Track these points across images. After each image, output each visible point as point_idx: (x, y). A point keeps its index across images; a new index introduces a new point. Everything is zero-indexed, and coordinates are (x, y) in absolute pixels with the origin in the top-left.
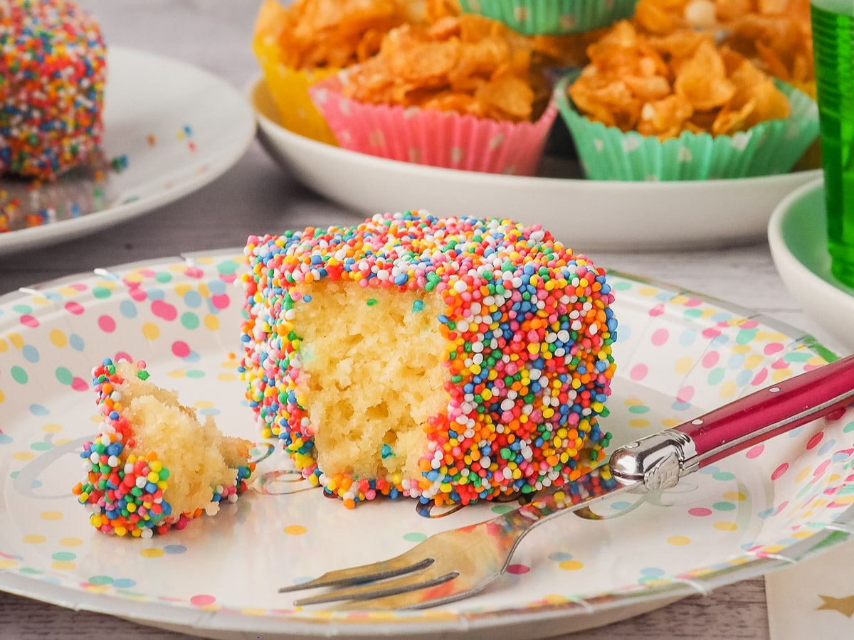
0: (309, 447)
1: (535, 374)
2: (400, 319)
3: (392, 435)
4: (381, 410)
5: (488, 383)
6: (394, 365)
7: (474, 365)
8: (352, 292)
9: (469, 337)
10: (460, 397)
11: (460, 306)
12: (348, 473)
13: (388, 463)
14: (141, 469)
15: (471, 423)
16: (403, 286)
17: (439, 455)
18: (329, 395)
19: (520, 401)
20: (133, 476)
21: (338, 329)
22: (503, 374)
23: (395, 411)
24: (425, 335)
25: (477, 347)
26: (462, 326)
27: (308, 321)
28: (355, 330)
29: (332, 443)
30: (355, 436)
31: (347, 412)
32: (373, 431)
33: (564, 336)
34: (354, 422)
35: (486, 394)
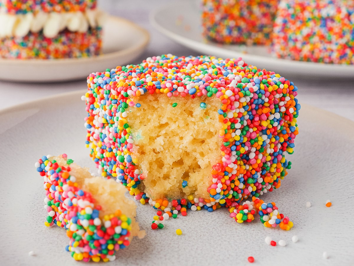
0: (139, 184)
1: (265, 137)
2: (191, 113)
3: (186, 175)
4: (180, 163)
5: (243, 144)
6: (188, 138)
7: (237, 135)
8: (162, 99)
9: (233, 121)
10: (230, 154)
11: (229, 104)
12: (165, 197)
13: (186, 190)
14: (116, 223)
15: (236, 167)
16: (194, 95)
17: (220, 185)
18: (150, 157)
19: (257, 152)
20: (113, 227)
21: (154, 120)
22: (250, 139)
23: (188, 162)
24: (207, 121)
25: (238, 125)
26: (231, 115)
27: (136, 117)
28: (164, 121)
29: (154, 183)
30: (166, 177)
31: (161, 165)
32: (176, 174)
33: (278, 116)
34: (165, 170)
35: (243, 150)
